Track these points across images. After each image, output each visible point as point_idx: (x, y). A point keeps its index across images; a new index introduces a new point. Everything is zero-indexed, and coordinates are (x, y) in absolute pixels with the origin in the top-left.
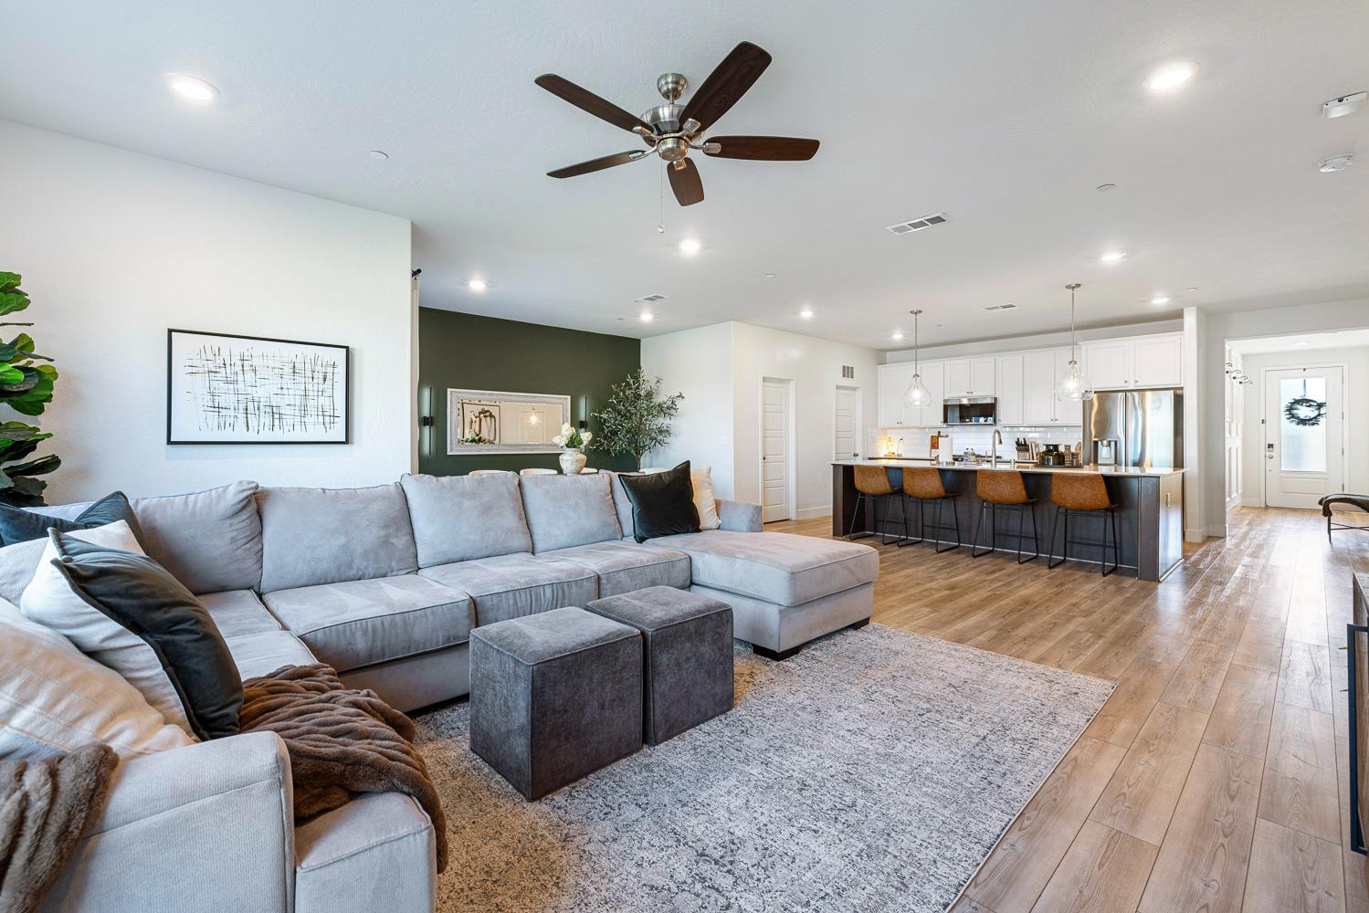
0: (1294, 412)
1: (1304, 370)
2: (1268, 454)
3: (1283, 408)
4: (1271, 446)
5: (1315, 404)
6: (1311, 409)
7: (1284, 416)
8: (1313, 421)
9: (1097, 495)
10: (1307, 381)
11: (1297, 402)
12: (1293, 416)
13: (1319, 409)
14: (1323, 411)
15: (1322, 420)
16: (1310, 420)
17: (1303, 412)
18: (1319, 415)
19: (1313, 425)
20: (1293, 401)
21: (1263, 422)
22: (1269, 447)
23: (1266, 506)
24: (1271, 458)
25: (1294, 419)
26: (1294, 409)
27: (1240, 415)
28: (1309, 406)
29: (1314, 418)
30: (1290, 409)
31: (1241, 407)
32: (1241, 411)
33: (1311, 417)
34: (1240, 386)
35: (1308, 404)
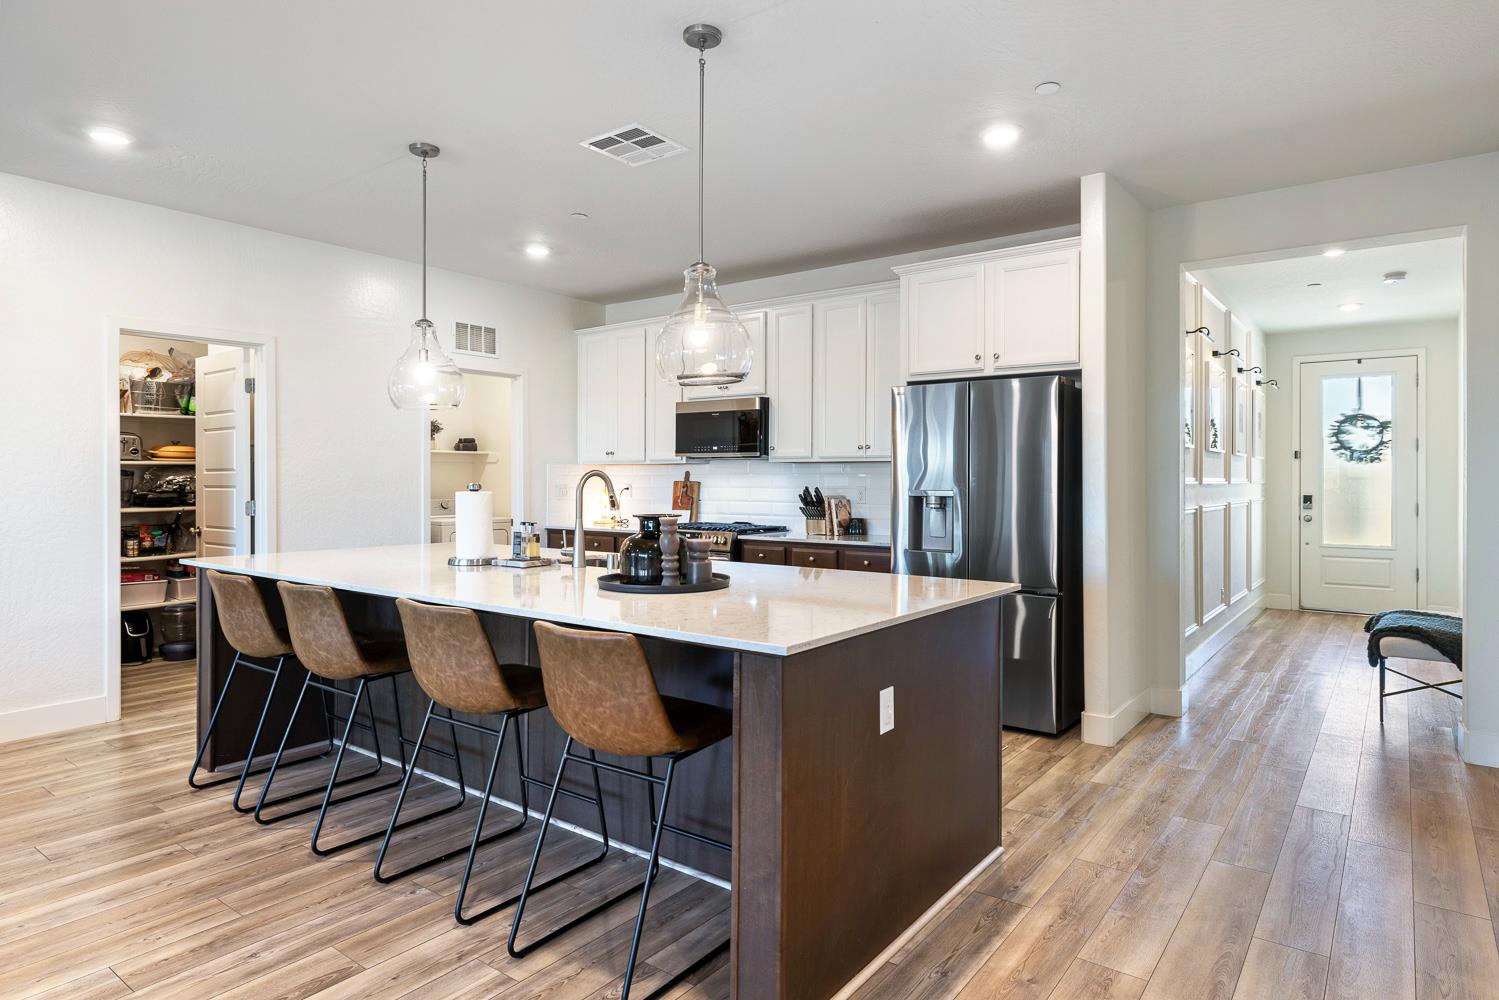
0: (1343, 437)
1: (1359, 361)
2: (1304, 513)
3: (1327, 431)
4: (1308, 499)
5: (1376, 424)
6: (1369, 432)
7: (1329, 444)
8: (1372, 455)
9: (629, 710)
10: (1363, 379)
11: (1351, 419)
12: (1343, 446)
13: (1381, 432)
14: (1387, 436)
15: (1387, 452)
16: (1368, 452)
17: (1360, 438)
18: (1382, 443)
19: (1372, 461)
20: (1342, 418)
21: (1297, 455)
22: (1305, 502)
23: (1301, 608)
24: (1309, 521)
25: (1343, 451)
26: (1344, 433)
27: (1259, 443)
28: (1367, 427)
29: (1374, 449)
30: (1338, 432)
31: (1260, 428)
32: (1260, 436)
33: (1370, 448)
34: (1258, 389)
35: (1365, 424)
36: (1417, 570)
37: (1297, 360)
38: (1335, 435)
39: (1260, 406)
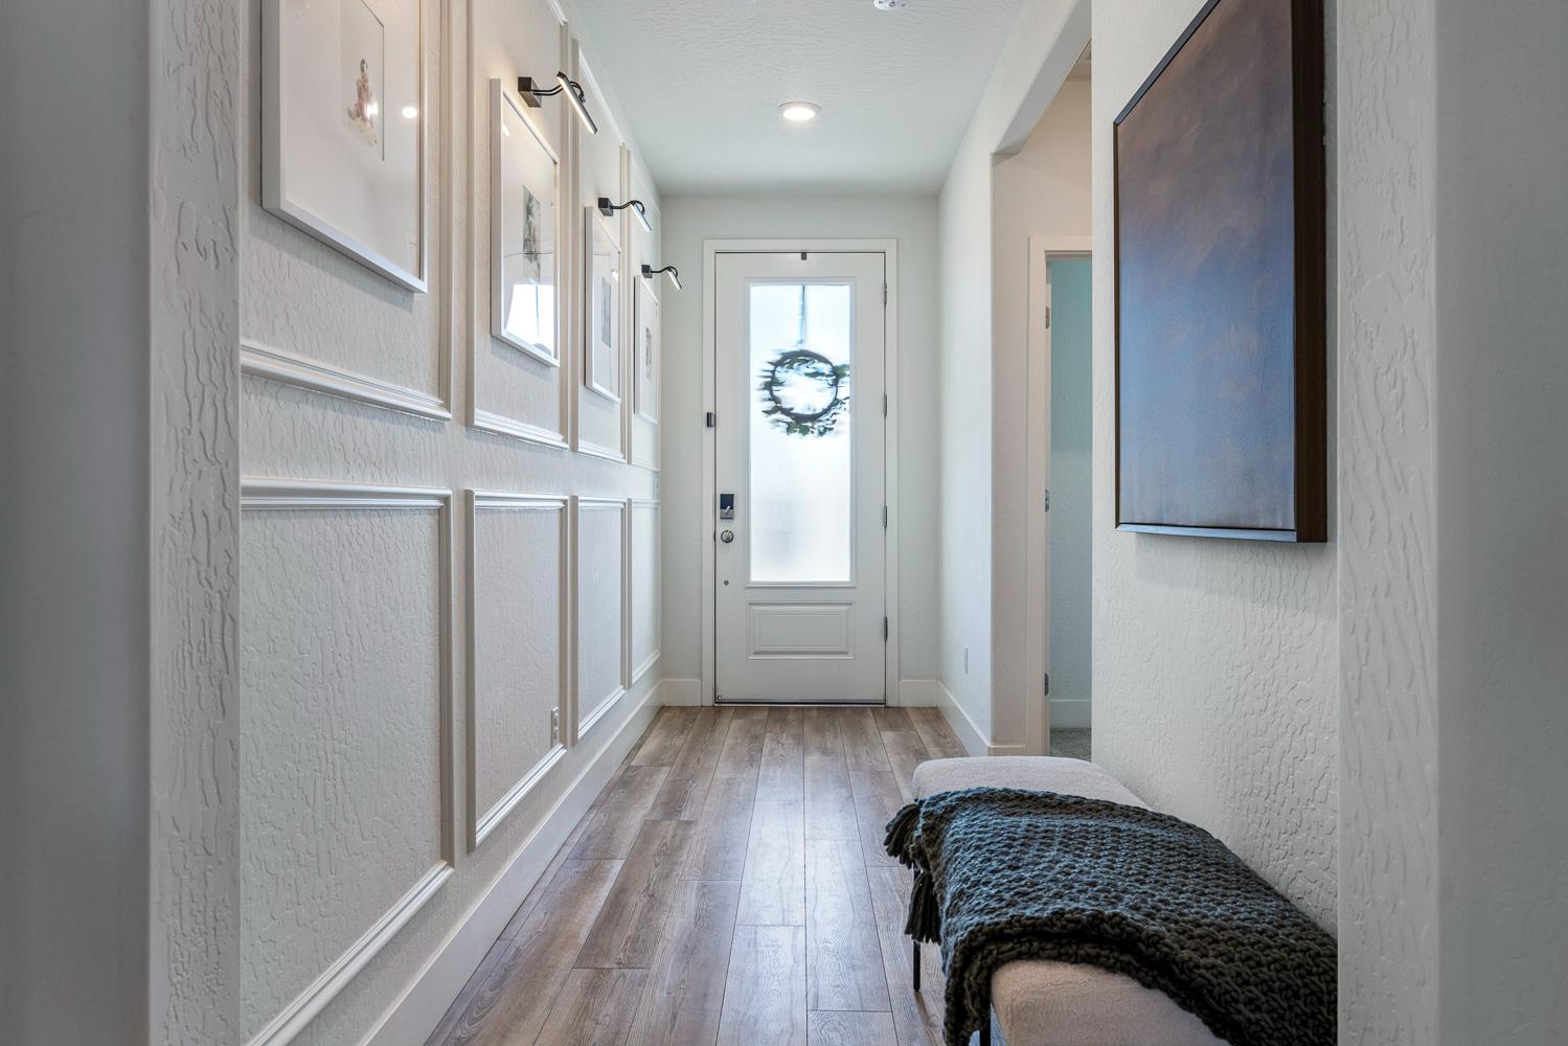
0: (779, 392)
1: (804, 256)
2: (722, 527)
3: (756, 380)
4: (728, 501)
5: (827, 369)
6: (817, 383)
7: (758, 402)
8: (821, 422)
10: (809, 289)
11: (795, 358)
12: (779, 407)
13: (835, 383)
14: (844, 391)
15: (843, 416)
16: (815, 417)
17: (803, 392)
18: (836, 402)
19: (821, 434)
20: (778, 358)
21: (710, 420)
22: (723, 507)
23: (717, 700)
24: (729, 541)
25: (778, 415)
26: (781, 384)
27: (648, 390)
28: (815, 375)
29: (825, 412)
30: (771, 383)
31: (648, 361)
32: (649, 375)
33: (819, 411)
34: (646, 284)
35: (811, 371)
36: (886, 618)
37: (710, 247)
38: (768, 386)
39: (649, 316)
